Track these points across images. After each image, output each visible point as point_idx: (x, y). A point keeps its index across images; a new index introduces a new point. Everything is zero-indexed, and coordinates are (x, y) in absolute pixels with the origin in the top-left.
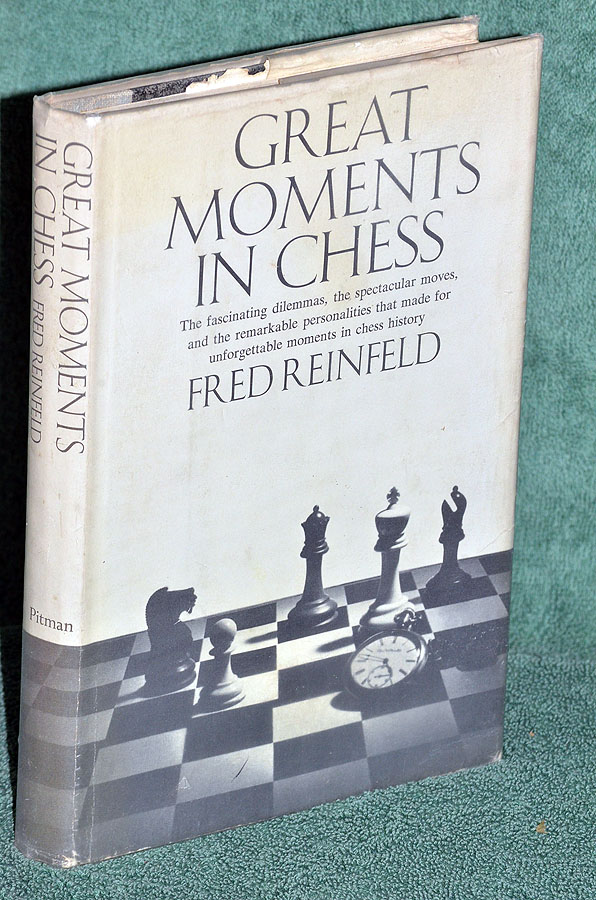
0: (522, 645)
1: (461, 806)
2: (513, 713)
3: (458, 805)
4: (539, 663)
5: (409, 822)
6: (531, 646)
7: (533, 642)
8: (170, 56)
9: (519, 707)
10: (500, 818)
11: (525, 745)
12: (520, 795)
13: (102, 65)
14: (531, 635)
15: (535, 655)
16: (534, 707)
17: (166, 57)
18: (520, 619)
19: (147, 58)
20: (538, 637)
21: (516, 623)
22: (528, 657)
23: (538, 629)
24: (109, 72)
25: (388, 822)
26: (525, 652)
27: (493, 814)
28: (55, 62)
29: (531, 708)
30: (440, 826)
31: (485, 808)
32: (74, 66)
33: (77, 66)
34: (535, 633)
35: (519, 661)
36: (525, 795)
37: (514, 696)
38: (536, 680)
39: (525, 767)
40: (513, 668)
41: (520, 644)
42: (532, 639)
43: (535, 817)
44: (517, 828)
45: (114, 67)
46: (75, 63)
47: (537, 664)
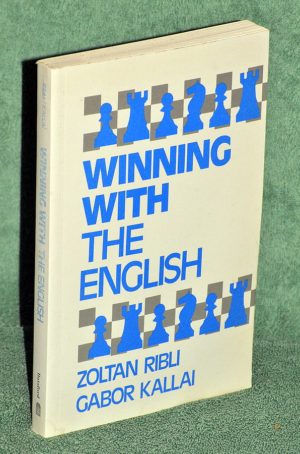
0: (264, 336)
1: (234, 416)
2: (259, 370)
3: (232, 415)
4: (272, 345)
5: (208, 424)
6: (268, 336)
7: (269, 335)
8: (90, 44)
9: (263, 366)
10: (253, 422)
11: (265, 385)
12: (263, 411)
13: (57, 49)
14: (268, 331)
15: (270, 341)
16: (270, 366)
17: (89, 45)
18: (263, 324)
19: (79, 45)
20: (271, 332)
21: (261, 325)
22: (267, 342)
23: (271, 328)
24: (61, 52)
25: (197, 424)
26: (265, 340)
27: (250, 420)
28: (34, 47)
29: (268, 367)
30: (223, 426)
31: (246, 417)
32: (43, 49)
33: (45, 49)
34: (270, 331)
35: (262, 344)
36: (265, 411)
37: (260, 361)
38: (271, 353)
39: (266, 396)
40: (259, 347)
41: (262, 336)
42: (269, 333)
43: (270, 421)
44: (261, 427)
45: (63, 50)
46: (44, 47)
47: (271, 346)
